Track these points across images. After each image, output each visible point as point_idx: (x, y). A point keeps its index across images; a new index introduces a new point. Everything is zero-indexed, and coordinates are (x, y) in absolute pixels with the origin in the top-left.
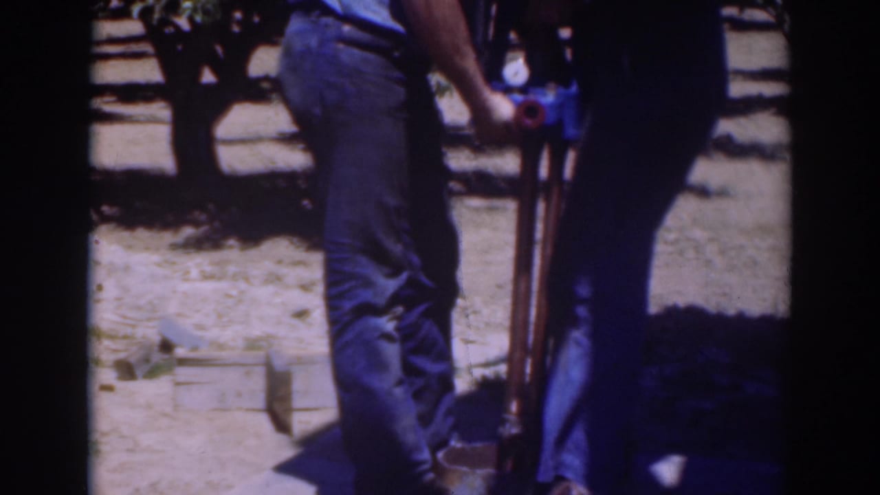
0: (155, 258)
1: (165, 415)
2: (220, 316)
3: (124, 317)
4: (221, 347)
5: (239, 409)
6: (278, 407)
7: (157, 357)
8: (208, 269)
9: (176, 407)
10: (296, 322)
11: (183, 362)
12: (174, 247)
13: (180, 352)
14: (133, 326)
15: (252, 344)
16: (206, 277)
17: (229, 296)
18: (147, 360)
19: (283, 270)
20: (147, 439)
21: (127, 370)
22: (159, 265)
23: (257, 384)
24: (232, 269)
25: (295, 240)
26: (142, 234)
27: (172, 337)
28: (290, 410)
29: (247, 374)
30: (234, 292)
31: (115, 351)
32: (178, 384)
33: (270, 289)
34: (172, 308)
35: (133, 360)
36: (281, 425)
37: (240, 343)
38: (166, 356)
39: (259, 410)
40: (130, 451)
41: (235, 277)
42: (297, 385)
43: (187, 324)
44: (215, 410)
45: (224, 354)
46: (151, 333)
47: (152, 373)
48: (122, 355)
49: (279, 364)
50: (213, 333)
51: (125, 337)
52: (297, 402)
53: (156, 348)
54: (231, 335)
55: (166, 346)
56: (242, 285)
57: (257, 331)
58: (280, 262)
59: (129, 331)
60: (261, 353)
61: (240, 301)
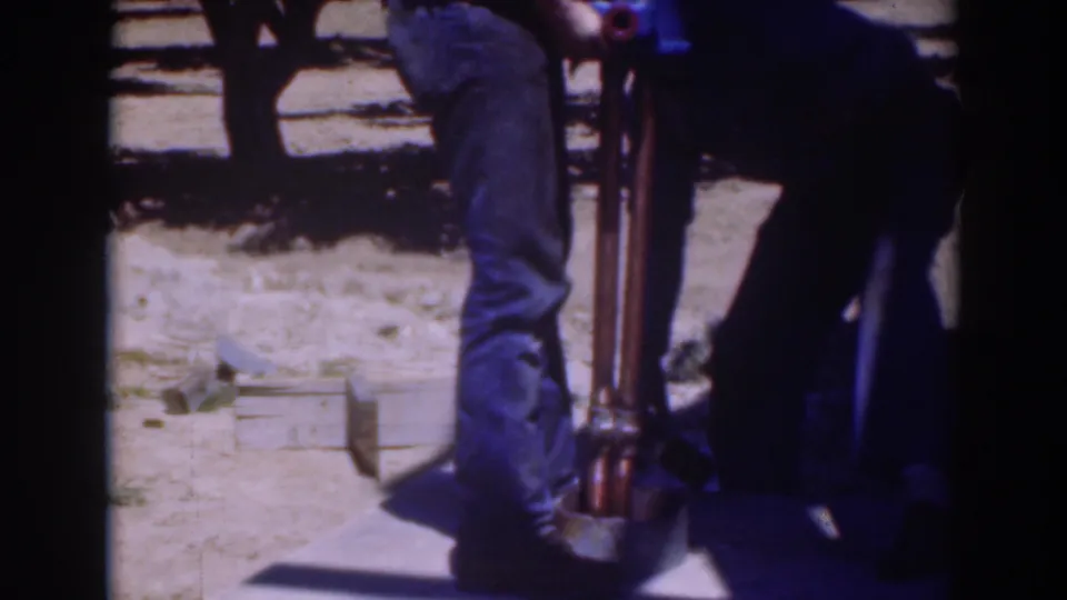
0: (211, 263)
1: (224, 455)
2: (290, 335)
3: (174, 337)
4: (293, 372)
5: (314, 447)
6: (361, 445)
7: (215, 386)
8: (275, 276)
9: (237, 444)
10: (381, 341)
11: (246, 391)
12: (233, 250)
13: (242, 379)
14: (186, 348)
15: (329, 369)
16: (272, 286)
17: (299, 310)
18: (201, 388)
19: (365, 278)
20: (203, 485)
21: (177, 402)
22: (215, 272)
23: (335, 417)
24: (302, 276)
25: (379, 239)
26: (194, 234)
27: (232, 362)
28: (375, 448)
29: (323, 404)
30: (307, 306)
31: (163, 378)
32: (240, 417)
33: (352, 300)
34: (232, 326)
35: (184, 389)
36: (366, 467)
37: (315, 368)
38: (225, 384)
39: (338, 449)
40: (183, 500)
41: (306, 287)
42: (385, 417)
43: (249, 344)
44: (284, 448)
45: (294, 381)
46: (208, 357)
47: (209, 405)
48: (172, 384)
49: (361, 392)
50: (283, 356)
51: (176, 362)
52: (385, 437)
53: (214, 375)
54: (303, 359)
55: (225, 372)
56: (316, 296)
57: (334, 353)
58: (361, 267)
59: (179, 354)
60: (341, 380)
61: (312, 317)
